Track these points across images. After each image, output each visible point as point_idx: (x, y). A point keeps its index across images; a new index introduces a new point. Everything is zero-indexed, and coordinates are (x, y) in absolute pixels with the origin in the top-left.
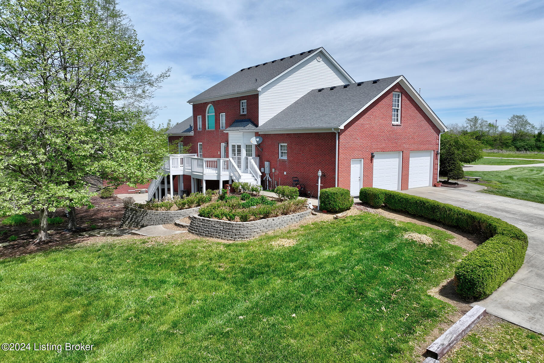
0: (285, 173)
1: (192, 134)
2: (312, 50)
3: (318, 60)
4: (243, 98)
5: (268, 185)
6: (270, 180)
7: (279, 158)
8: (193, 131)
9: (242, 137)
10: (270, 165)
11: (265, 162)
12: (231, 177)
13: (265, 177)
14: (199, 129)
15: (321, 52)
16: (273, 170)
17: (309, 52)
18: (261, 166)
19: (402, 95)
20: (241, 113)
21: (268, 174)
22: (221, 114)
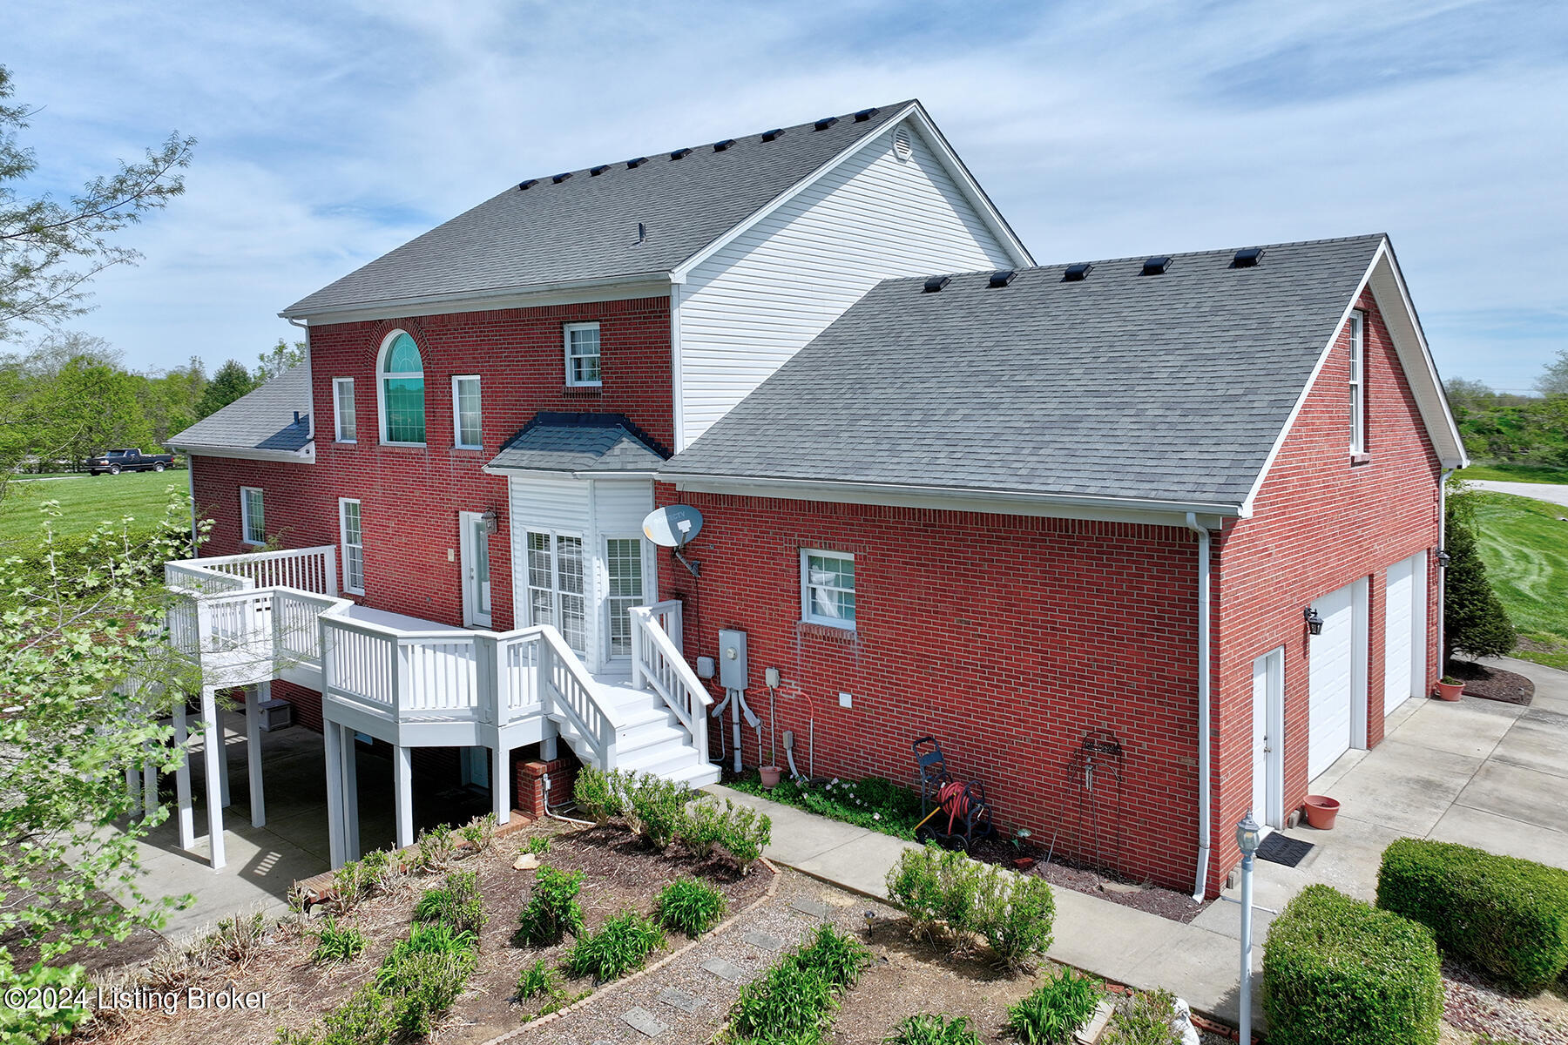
0: (845, 700)
1: (307, 455)
2: (873, 111)
3: (901, 155)
4: (581, 312)
5: (737, 744)
6: (753, 721)
7: (805, 619)
8: (312, 446)
10: (751, 647)
11: (721, 633)
12: (552, 725)
13: (721, 706)
14: (344, 436)
15: (908, 121)
16: (771, 677)
17: (862, 117)
18: (696, 645)
20: (568, 384)
21: (741, 695)
22: (455, 379)
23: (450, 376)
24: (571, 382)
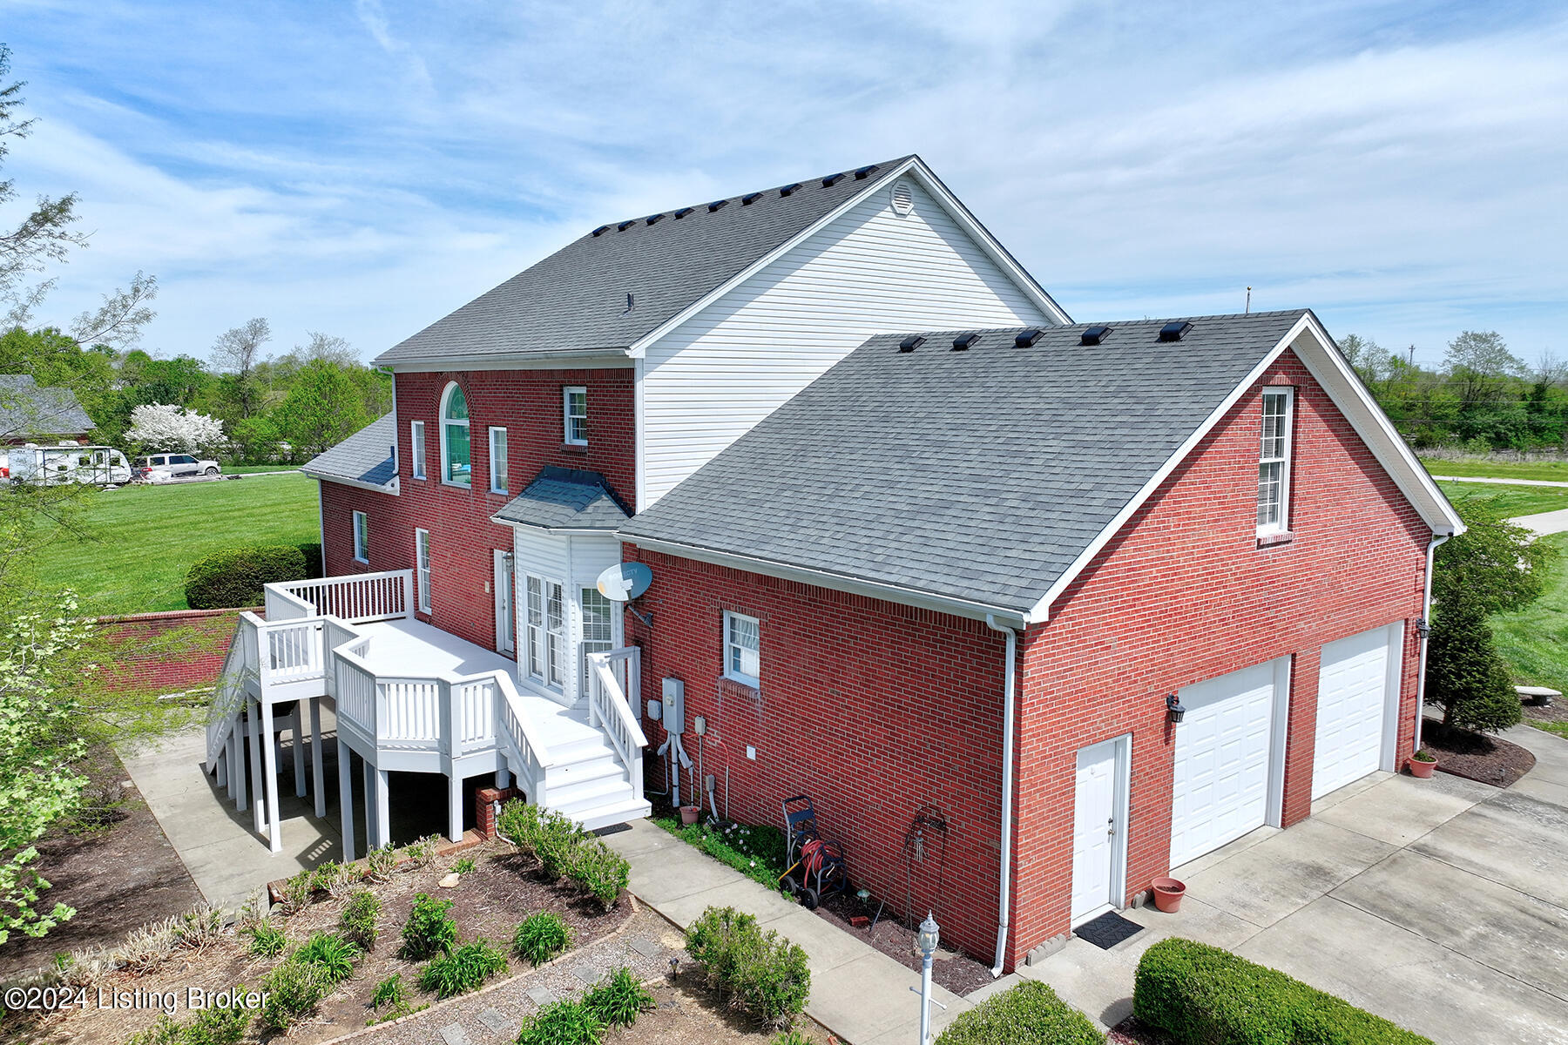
0: (751, 753)
1: (393, 488)
2: (873, 168)
3: (899, 210)
4: (574, 377)
5: (675, 782)
6: (686, 763)
7: (726, 675)
8: (397, 480)
9: (562, 552)
10: (687, 694)
11: (664, 681)
12: (503, 759)
13: (665, 746)
14: (420, 473)
15: (910, 175)
16: (699, 724)
17: (861, 174)
18: (648, 691)
19: (1296, 401)
20: (567, 442)
21: (678, 737)
22: (492, 430)
23: (487, 427)
24: (569, 440)
